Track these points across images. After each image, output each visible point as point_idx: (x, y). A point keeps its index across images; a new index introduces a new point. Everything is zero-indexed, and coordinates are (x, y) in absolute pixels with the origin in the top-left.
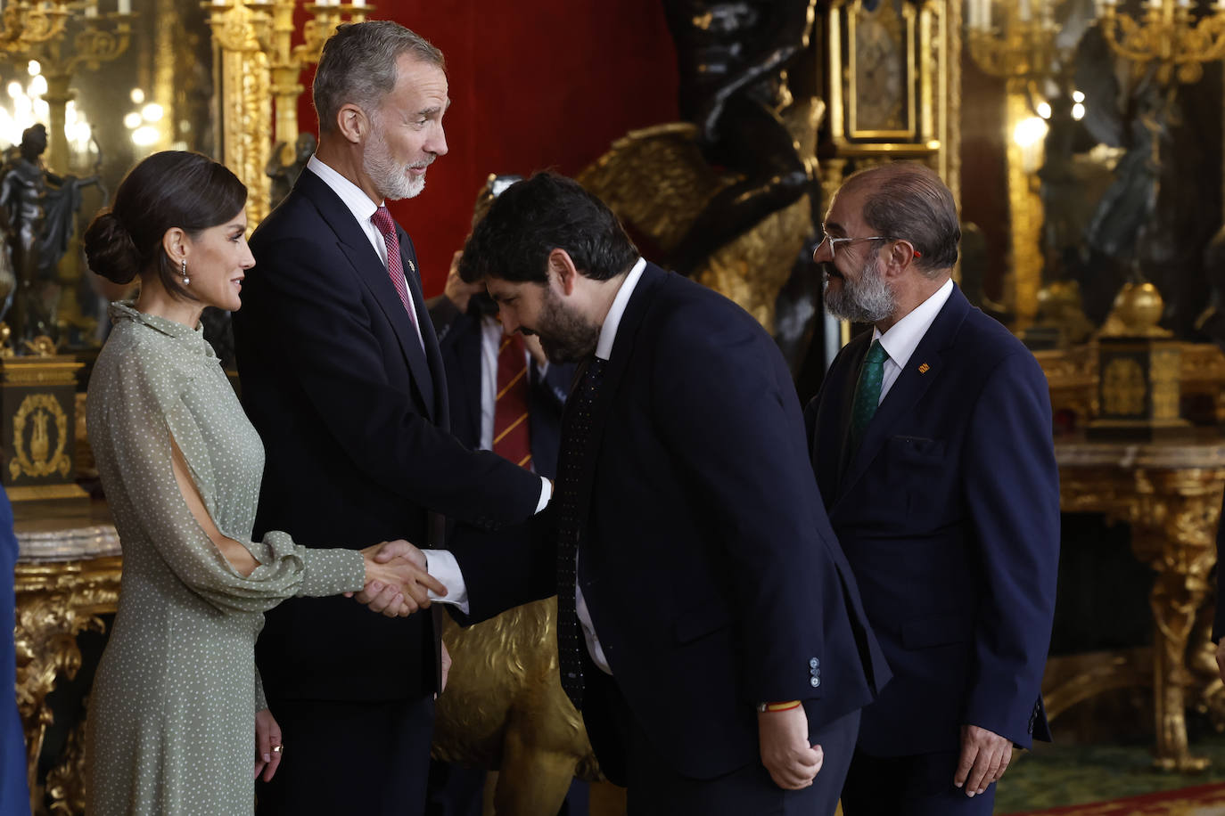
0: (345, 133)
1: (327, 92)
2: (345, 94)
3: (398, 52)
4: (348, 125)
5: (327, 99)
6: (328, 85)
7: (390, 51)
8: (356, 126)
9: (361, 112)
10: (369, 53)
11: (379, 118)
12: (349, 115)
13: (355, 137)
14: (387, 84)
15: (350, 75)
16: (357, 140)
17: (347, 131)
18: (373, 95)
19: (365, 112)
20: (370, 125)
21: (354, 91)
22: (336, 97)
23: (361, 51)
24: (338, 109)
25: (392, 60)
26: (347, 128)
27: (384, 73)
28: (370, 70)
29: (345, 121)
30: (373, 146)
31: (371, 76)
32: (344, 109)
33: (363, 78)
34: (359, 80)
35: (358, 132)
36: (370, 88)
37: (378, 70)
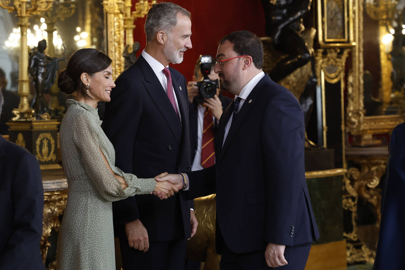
0: (159, 41)
1: (152, 27)
2: (159, 28)
3: (177, 13)
4: (160, 38)
5: (152, 30)
6: (152, 25)
7: (174, 12)
8: (163, 38)
10: (167, 13)
11: (171, 35)
12: (161, 35)
13: (162, 42)
14: (174, 23)
15: (161, 21)
17: (160, 40)
18: (169, 27)
19: (166, 34)
20: (168, 38)
21: (162, 27)
22: (155, 29)
23: (164, 12)
24: (157, 33)
25: (175, 15)
26: (160, 39)
27: (173, 20)
28: (168, 18)
29: (159, 37)
30: (169, 45)
31: (168, 21)
32: (159, 32)
33: (165, 21)
34: (164, 22)
35: (163, 41)
36: (168, 25)
37: (171, 19)
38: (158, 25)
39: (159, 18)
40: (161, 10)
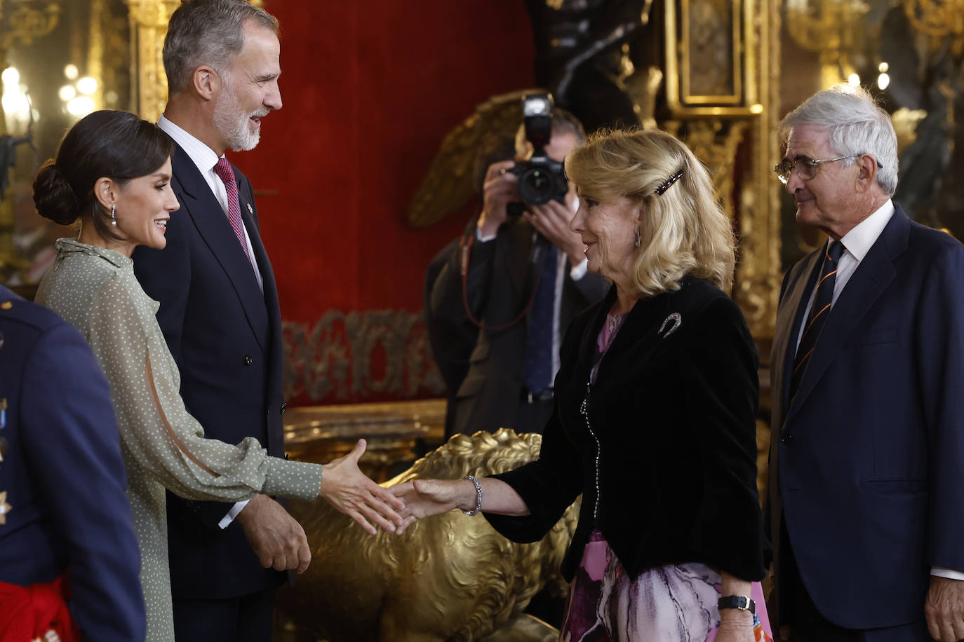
0: (200, 92)
1: (180, 56)
2: (197, 57)
3: (242, 19)
4: (202, 84)
5: (180, 63)
6: (181, 50)
7: (237, 18)
8: (208, 85)
9: (213, 72)
10: (220, 20)
11: (229, 77)
12: (203, 75)
13: (206, 93)
14: (235, 47)
15: (202, 41)
16: (209, 97)
17: (201, 89)
18: (224, 56)
19: (217, 72)
20: (222, 84)
21: (207, 54)
22: (189, 61)
23: (211, 19)
24: (194, 70)
25: (239, 26)
26: (202, 87)
27: (233, 37)
28: (221, 35)
29: (200, 79)
30: (225, 102)
31: (222, 40)
32: (199, 69)
33: (214, 42)
34: (211, 44)
35: (210, 90)
36: (221, 50)
37: (228, 34)
38: (197, 49)
39: (198, 32)
40: (202, 13)
